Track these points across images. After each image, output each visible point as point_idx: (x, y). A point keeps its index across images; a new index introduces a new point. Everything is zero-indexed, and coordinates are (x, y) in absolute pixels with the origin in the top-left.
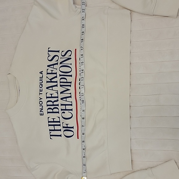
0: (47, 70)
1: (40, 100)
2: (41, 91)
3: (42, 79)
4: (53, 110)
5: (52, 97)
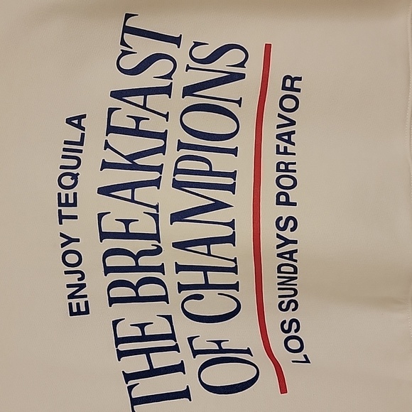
1: (67, 248)
2: (67, 204)
3: (80, 151)
5: (128, 235)
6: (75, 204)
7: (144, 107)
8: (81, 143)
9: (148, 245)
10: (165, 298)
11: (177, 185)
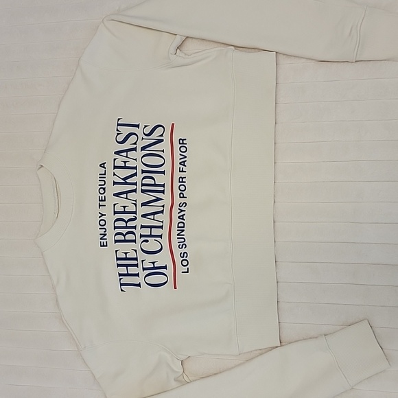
0: (115, 160)
1: (101, 218)
2: (102, 200)
3: (105, 178)
4: (124, 236)
5: (124, 212)
6: (105, 200)
7: (127, 157)
8: (105, 174)
9: (132, 216)
10: (134, 241)
11: (143, 191)
